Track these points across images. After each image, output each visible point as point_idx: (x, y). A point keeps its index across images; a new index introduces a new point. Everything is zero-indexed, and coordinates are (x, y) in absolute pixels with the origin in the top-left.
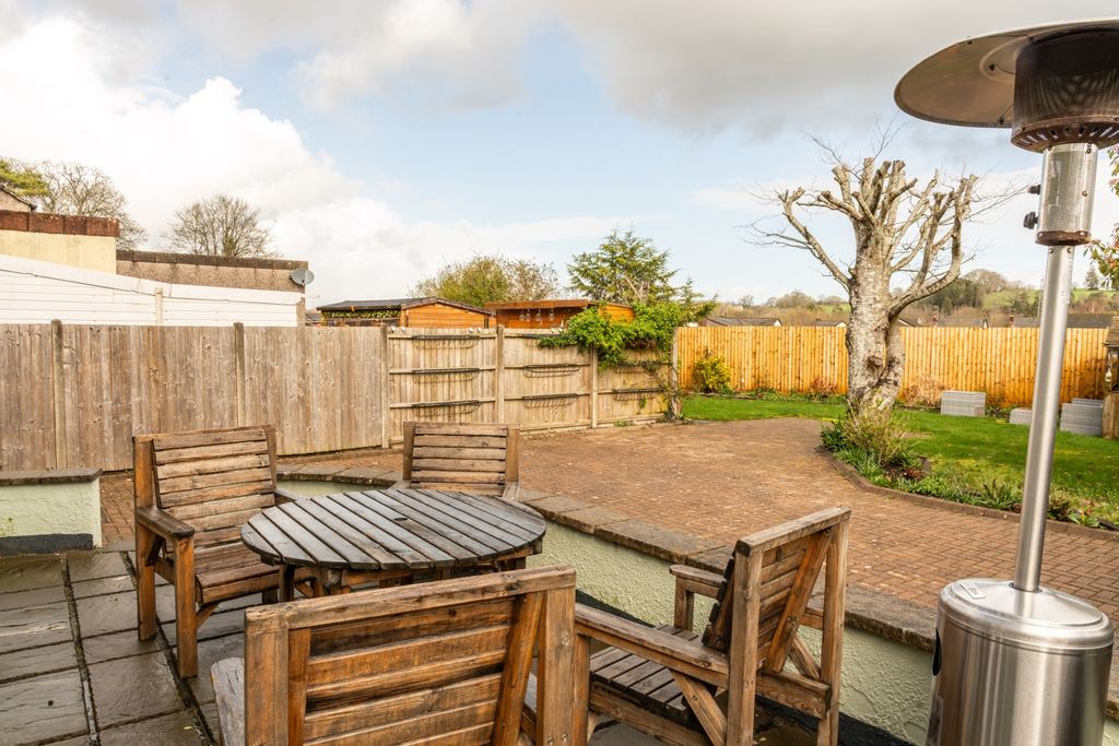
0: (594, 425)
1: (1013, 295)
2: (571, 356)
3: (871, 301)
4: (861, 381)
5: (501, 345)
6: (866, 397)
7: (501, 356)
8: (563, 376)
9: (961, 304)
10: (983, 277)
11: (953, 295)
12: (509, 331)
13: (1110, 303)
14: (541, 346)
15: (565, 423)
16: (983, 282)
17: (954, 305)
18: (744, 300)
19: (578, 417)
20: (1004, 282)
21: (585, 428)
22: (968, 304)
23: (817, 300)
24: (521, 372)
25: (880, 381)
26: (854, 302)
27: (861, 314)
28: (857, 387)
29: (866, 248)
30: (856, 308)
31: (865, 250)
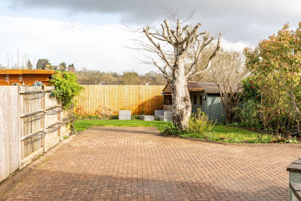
4: (181, 106)
7: (44, 103)
25: (187, 106)
26: (176, 75)
27: (180, 80)
28: (180, 108)
29: (182, 54)
30: (177, 78)
31: (181, 55)
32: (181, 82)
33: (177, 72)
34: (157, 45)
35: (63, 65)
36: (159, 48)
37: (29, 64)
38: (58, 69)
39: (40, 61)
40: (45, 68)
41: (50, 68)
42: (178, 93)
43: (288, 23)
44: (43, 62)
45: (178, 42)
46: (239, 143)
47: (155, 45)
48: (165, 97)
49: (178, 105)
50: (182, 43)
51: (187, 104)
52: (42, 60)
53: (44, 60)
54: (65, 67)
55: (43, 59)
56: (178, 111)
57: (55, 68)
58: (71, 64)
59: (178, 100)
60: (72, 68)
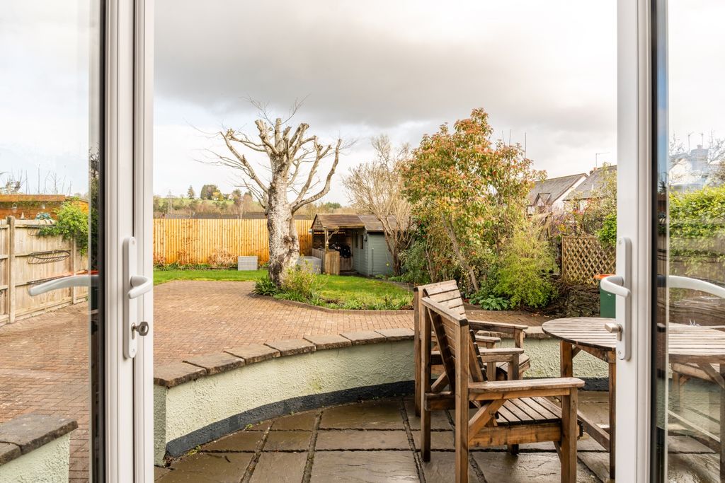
0: (75, 302)
2: (56, 244)
3: (284, 203)
4: (280, 250)
5: (12, 235)
6: (285, 260)
7: (12, 245)
8: (53, 261)
12: (17, 222)
13: (201, 206)
14: (39, 236)
15: (57, 302)
19: (62, 296)
21: (67, 304)
24: (25, 260)
25: (290, 250)
26: (273, 203)
27: (279, 211)
28: (279, 254)
29: (281, 171)
30: (275, 207)
31: (280, 173)
32: (281, 214)
33: (275, 198)
34: (242, 157)
35: (237, 193)
36: (244, 161)
38: (230, 197)
39: (205, 188)
40: (213, 197)
41: (219, 196)
42: (275, 230)
43: (446, 123)
44: (209, 188)
45: (274, 153)
46: (355, 309)
47: (238, 157)
48: (315, 237)
49: (276, 249)
50: (280, 155)
51: (291, 248)
53: (211, 186)
54: (239, 195)
55: (210, 184)
56: (276, 258)
58: (247, 192)
59: (276, 242)
60: (249, 196)
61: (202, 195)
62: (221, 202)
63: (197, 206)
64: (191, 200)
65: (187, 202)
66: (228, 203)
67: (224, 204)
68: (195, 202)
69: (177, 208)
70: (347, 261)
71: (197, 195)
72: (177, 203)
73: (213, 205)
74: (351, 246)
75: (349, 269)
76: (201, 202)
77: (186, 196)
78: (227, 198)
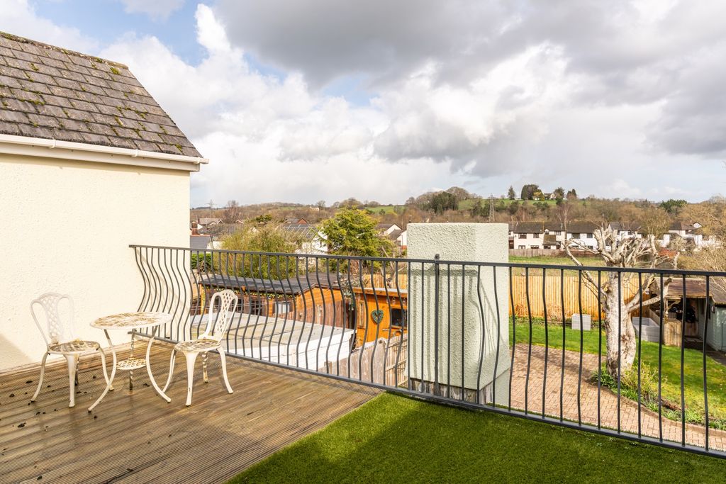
1: (474, 203)
9: (447, 208)
10: (456, 192)
11: (443, 202)
13: (522, 208)
16: (456, 194)
17: (443, 208)
18: (319, 203)
20: (467, 194)
22: (451, 208)
23: (364, 204)
35: (560, 191)
37: (511, 193)
38: (551, 197)
39: (525, 188)
40: (533, 197)
41: (541, 196)
44: (530, 188)
52: (529, 186)
53: (531, 186)
54: (562, 194)
57: (548, 197)
58: (571, 190)
60: (573, 196)
61: (522, 195)
62: (543, 203)
63: (517, 207)
64: (511, 202)
65: (508, 203)
66: (549, 203)
67: (545, 204)
68: (516, 203)
69: (498, 210)
70: (691, 327)
71: (518, 195)
72: (498, 205)
73: (533, 206)
74: (696, 310)
75: (693, 335)
76: (522, 203)
77: (506, 196)
78: (548, 198)
